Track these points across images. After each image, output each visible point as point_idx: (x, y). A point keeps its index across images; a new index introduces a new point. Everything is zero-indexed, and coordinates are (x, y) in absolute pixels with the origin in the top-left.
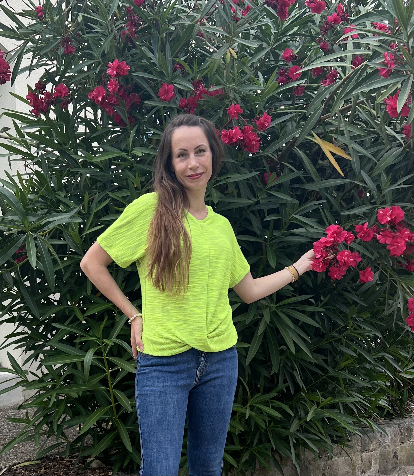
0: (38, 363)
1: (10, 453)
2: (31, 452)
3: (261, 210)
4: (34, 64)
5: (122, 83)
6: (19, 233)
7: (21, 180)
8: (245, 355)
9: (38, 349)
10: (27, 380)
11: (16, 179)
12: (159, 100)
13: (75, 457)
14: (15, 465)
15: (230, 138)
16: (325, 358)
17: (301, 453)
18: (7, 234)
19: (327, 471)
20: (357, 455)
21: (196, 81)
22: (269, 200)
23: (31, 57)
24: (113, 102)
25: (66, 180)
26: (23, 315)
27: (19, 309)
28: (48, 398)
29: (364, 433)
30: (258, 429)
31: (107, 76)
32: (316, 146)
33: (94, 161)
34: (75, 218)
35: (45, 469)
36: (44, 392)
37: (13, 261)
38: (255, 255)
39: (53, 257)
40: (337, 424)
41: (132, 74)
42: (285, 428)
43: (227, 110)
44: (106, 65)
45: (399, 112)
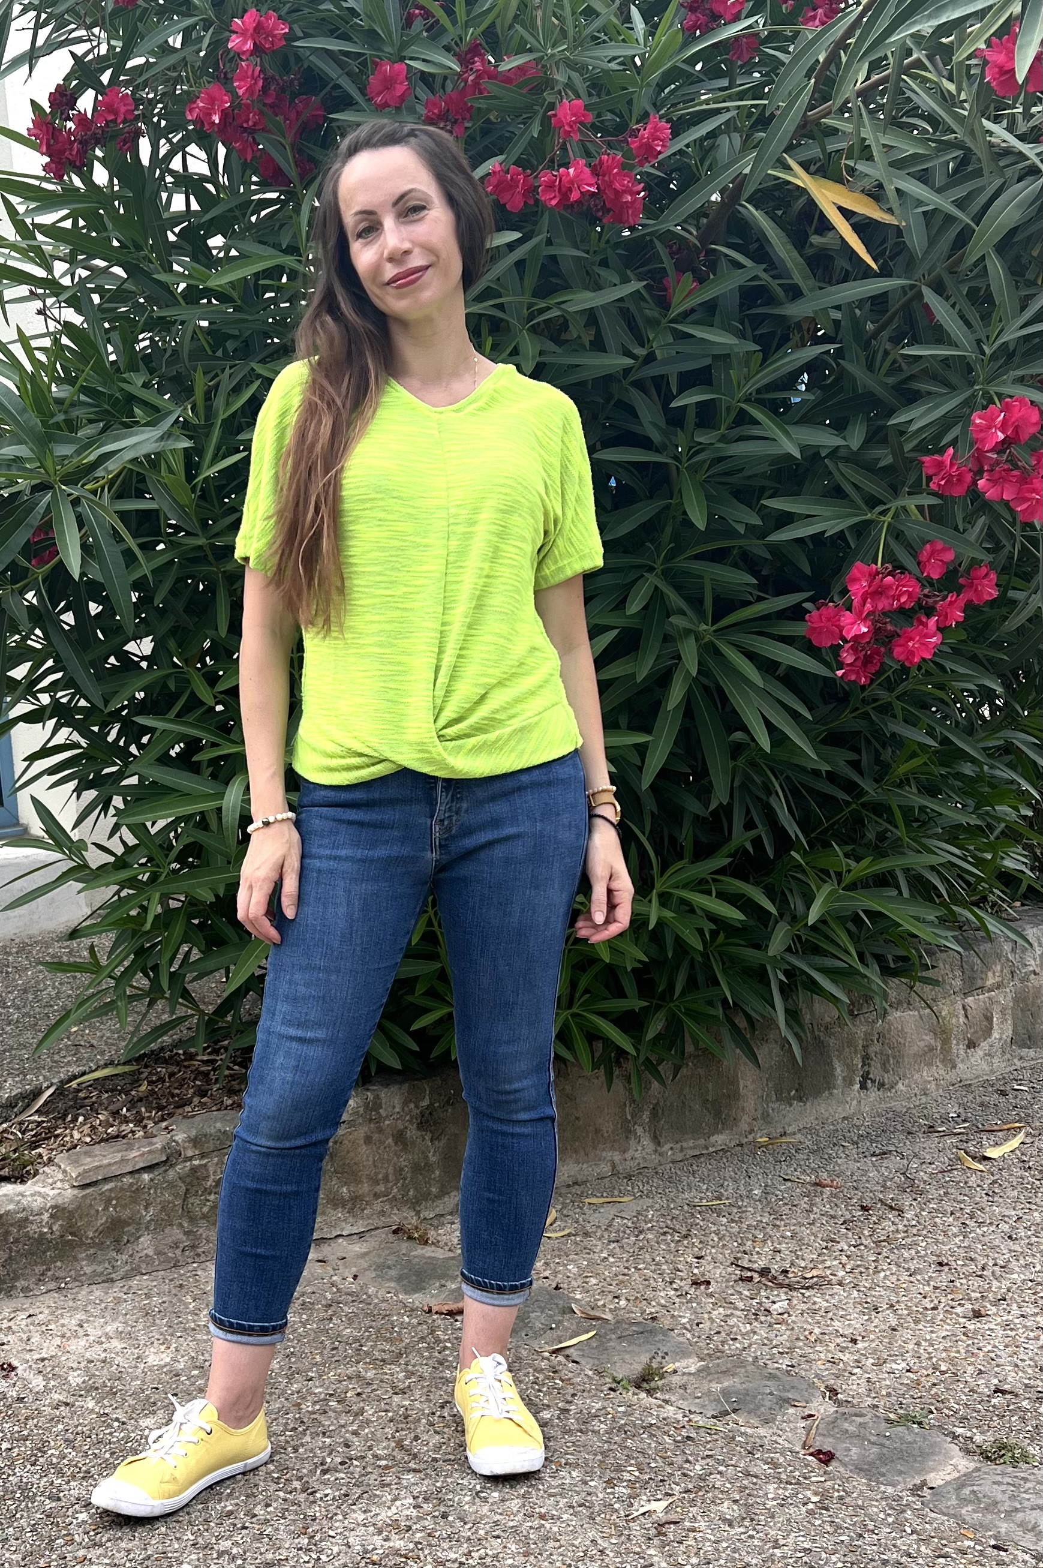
0: (110, 820)
1: (61, 1049)
2: (113, 1045)
3: (662, 376)
4: (40, 42)
5: (270, 72)
6: (35, 489)
7: (29, 351)
8: (639, 764)
9: (105, 786)
10: (85, 866)
11: (17, 350)
12: (373, 108)
13: (222, 1051)
14: (75, 1077)
15: (564, 190)
16: (853, 756)
17: (801, 1005)
18: (6, 495)
19: (876, 1047)
20: (953, 1003)
21: (464, 48)
22: (680, 348)
23: (32, 25)
24: (250, 123)
25: (147, 343)
26: (64, 700)
27: (53, 687)
28: (142, 907)
29: (967, 945)
30: (687, 952)
31: (231, 55)
32: (801, 196)
33: (212, 283)
34: (172, 439)
35: (150, 1083)
36: (131, 892)
37: (26, 564)
38: (651, 497)
39: (124, 547)
40: (891, 926)
41: (296, 44)
42: (758, 947)
43: (550, 117)
44: (226, 27)
45: (1020, 81)
